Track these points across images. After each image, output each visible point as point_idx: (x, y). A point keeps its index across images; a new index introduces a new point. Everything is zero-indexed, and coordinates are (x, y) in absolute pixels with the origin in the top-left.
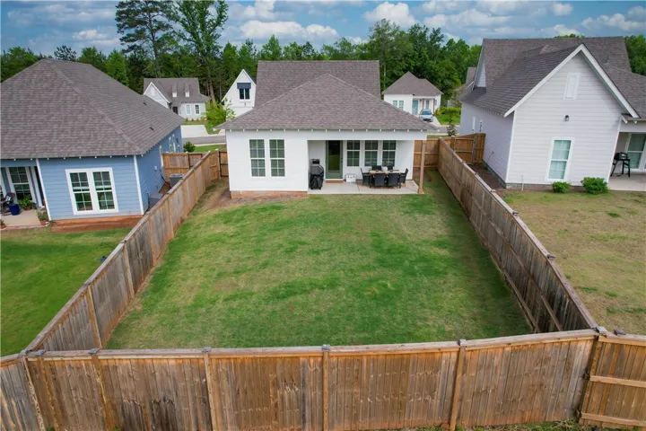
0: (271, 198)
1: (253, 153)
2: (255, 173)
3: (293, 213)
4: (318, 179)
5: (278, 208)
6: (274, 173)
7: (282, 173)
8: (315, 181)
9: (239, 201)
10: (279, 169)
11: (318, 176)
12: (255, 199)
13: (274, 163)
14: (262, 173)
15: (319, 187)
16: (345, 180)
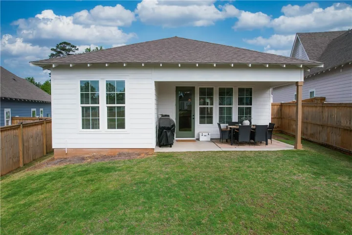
0: (104, 157)
1: (84, 98)
2: (86, 125)
3: (128, 178)
4: (169, 134)
5: (108, 170)
6: (111, 126)
7: (122, 125)
8: (164, 136)
9: (62, 160)
10: (117, 120)
11: (169, 129)
12: (83, 159)
13: (111, 110)
14: (96, 125)
15: (169, 144)
16: (198, 139)
